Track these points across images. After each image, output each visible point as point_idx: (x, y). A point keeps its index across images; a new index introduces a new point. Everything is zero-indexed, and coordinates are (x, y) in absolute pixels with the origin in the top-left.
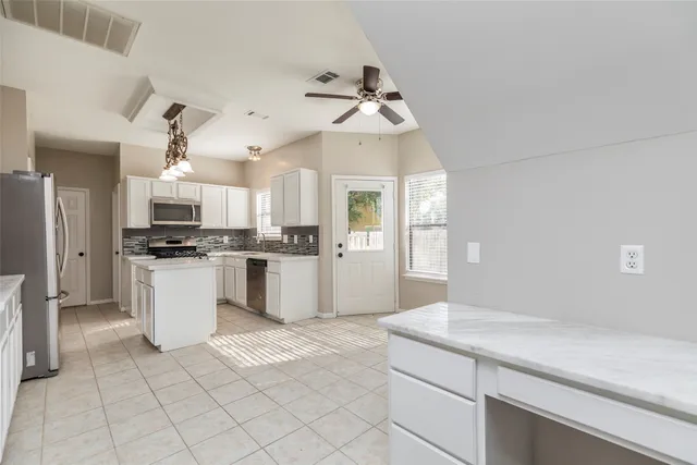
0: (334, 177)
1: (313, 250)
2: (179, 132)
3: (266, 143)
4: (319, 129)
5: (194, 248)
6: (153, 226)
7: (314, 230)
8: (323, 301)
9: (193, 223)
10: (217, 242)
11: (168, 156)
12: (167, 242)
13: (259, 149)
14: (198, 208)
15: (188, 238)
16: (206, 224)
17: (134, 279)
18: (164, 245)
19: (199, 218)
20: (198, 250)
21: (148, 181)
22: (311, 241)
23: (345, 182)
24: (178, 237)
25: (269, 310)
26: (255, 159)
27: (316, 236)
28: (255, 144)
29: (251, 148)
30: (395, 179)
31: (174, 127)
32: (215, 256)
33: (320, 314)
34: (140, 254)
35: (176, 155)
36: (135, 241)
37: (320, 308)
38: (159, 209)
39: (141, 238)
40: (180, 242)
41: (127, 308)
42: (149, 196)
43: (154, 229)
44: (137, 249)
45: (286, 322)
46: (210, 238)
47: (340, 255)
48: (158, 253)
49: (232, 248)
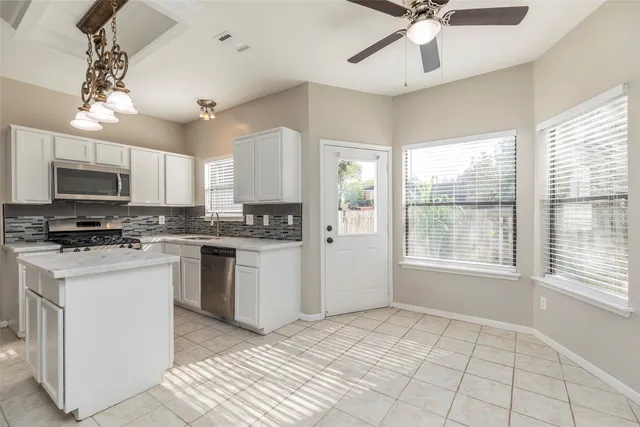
0: (322, 142)
1: (295, 234)
2: (108, 48)
3: (223, 98)
4: (304, 79)
5: (119, 232)
6: (55, 201)
7: (296, 209)
8: (309, 298)
9: (118, 198)
10: (149, 223)
11: (85, 91)
12: (79, 224)
13: (213, 105)
14: (126, 177)
15: (109, 218)
16: (135, 200)
17: (23, 287)
18: (73, 227)
19: (127, 192)
20: (124, 235)
21: (47, 135)
22: (290, 222)
23: (337, 149)
24: (94, 217)
25: (239, 317)
26: (206, 117)
27: (298, 216)
28: (208, 97)
29: (202, 103)
30: (389, 148)
31: (99, 42)
32: (150, 242)
33: (304, 317)
34: (35, 241)
35: (102, 86)
36: (24, 224)
37: (304, 309)
38: (65, 176)
39: (36, 218)
40: (99, 224)
41: (12, 322)
42: (49, 158)
43: (57, 205)
44: (28, 234)
45: (266, 332)
46: (140, 218)
47: (330, 241)
48: (63, 240)
49: (170, 231)
